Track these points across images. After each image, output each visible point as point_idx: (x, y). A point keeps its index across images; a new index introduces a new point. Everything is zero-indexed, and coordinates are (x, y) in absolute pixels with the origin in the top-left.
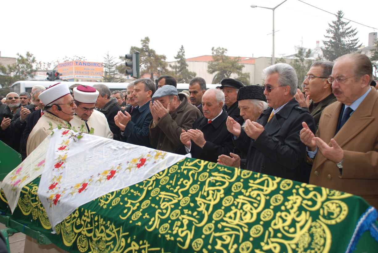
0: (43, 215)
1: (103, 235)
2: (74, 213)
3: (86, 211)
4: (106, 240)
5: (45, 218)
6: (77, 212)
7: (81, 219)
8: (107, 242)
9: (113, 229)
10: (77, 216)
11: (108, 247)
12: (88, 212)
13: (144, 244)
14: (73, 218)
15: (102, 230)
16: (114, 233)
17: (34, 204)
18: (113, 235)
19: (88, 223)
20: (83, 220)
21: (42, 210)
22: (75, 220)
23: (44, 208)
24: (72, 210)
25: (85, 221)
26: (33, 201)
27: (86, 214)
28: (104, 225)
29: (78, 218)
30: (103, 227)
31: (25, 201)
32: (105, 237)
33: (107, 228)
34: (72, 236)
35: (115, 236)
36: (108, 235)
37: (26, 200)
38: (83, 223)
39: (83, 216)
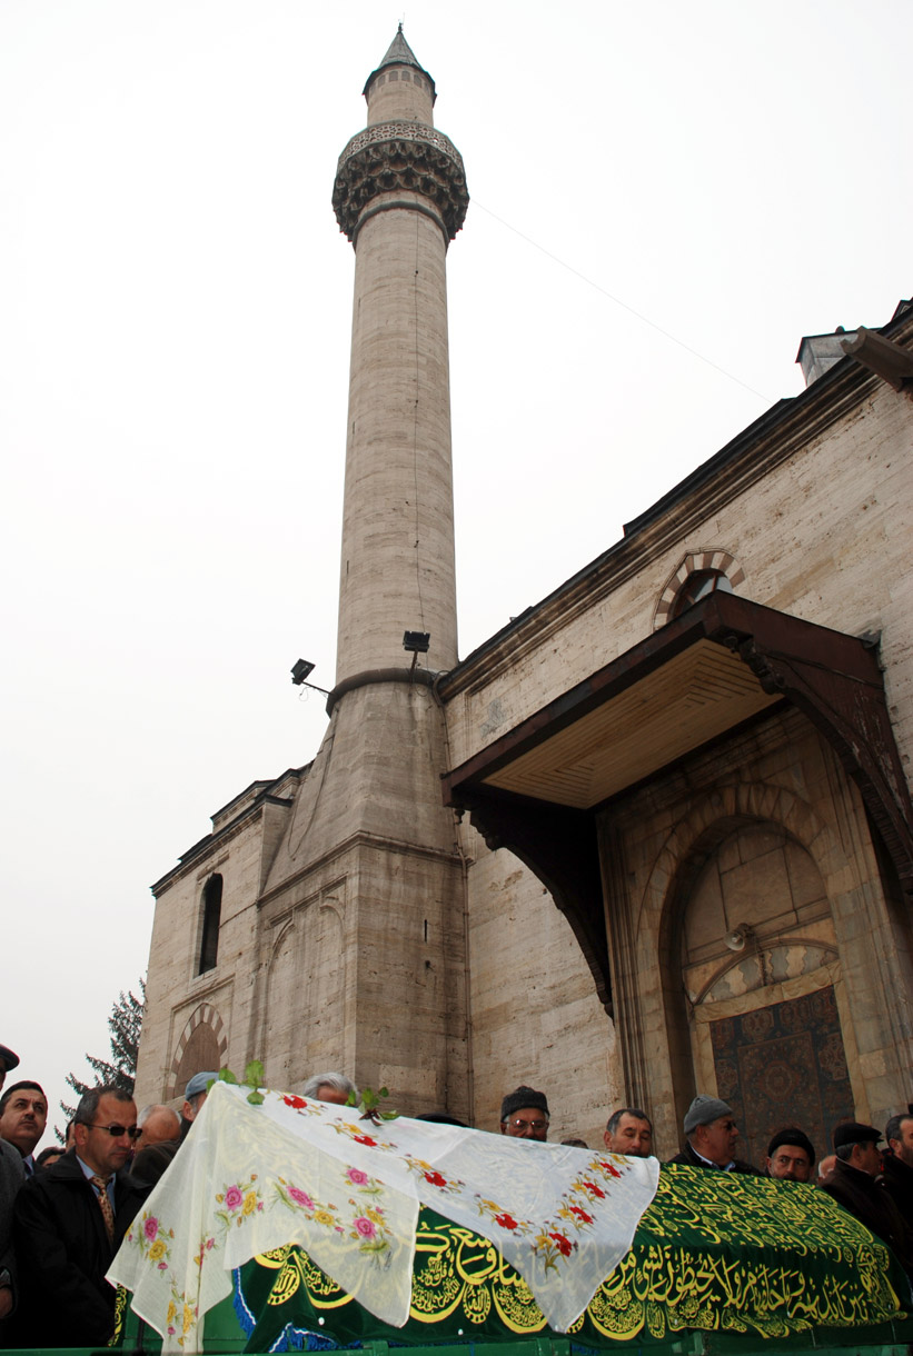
0: (515, 1299)
1: (691, 1285)
2: (625, 1261)
3: (652, 1248)
4: (698, 1293)
5: (523, 1305)
6: (632, 1255)
7: (641, 1270)
8: (700, 1295)
9: (709, 1266)
10: (633, 1265)
11: (703, 1305)
12: (656, 1250)
13: (761, 1270)
14: (626, 1271)
15: (689, 1275)
16: (713, 1272)
17: (475, 1279)
18: (711, 1277)
19: (657, 1271)
20: (647, 1270)
21: (512, 1284)
22: (632, 1275)
23: (518, 1277)
24: (619, 1257)
25: (649, 1271)
26: (470, 1269)
27: (653, 1254)
28: (692, 1265)
29: (636, 1268)
30: (690, 1270)
31: (429, 1276)
32: (695, 1288)
33: (697, 1267)
34: (638, 1310)
35: (715, 1277)
36: (702, 1281)
37: (433, 1274)
38: (646, 1276)
39: (646, 1261)
